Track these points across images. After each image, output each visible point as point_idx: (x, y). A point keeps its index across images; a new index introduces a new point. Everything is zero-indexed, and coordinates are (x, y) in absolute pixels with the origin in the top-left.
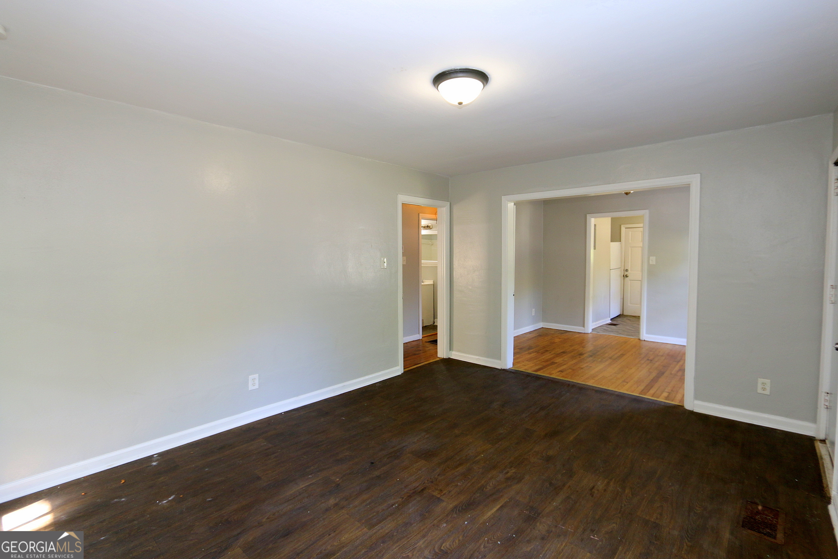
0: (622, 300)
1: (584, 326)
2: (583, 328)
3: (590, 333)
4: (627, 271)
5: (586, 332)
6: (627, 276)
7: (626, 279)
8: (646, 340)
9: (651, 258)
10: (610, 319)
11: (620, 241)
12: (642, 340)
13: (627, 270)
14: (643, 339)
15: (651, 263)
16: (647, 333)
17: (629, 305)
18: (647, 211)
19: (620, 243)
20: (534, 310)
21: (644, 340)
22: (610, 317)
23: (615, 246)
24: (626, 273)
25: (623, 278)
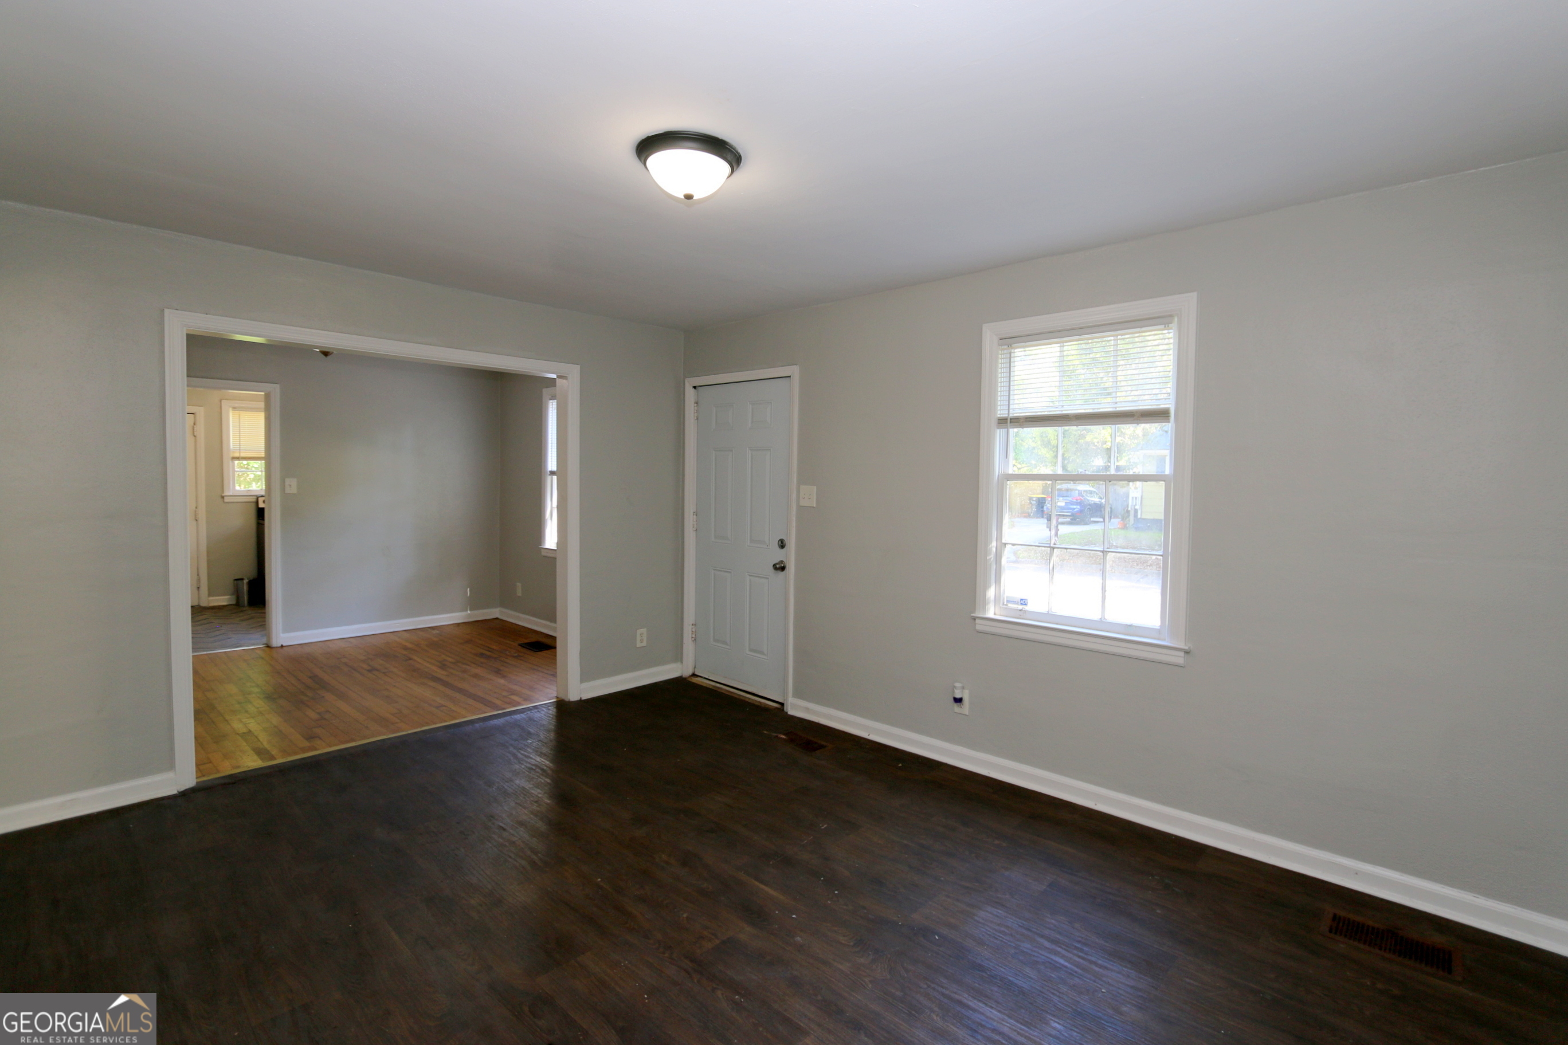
8: (284, 644)
12: (278, 647)
14: (280, 645)
15: (288, 490)
16: (284, 631)
21: (282, 646)
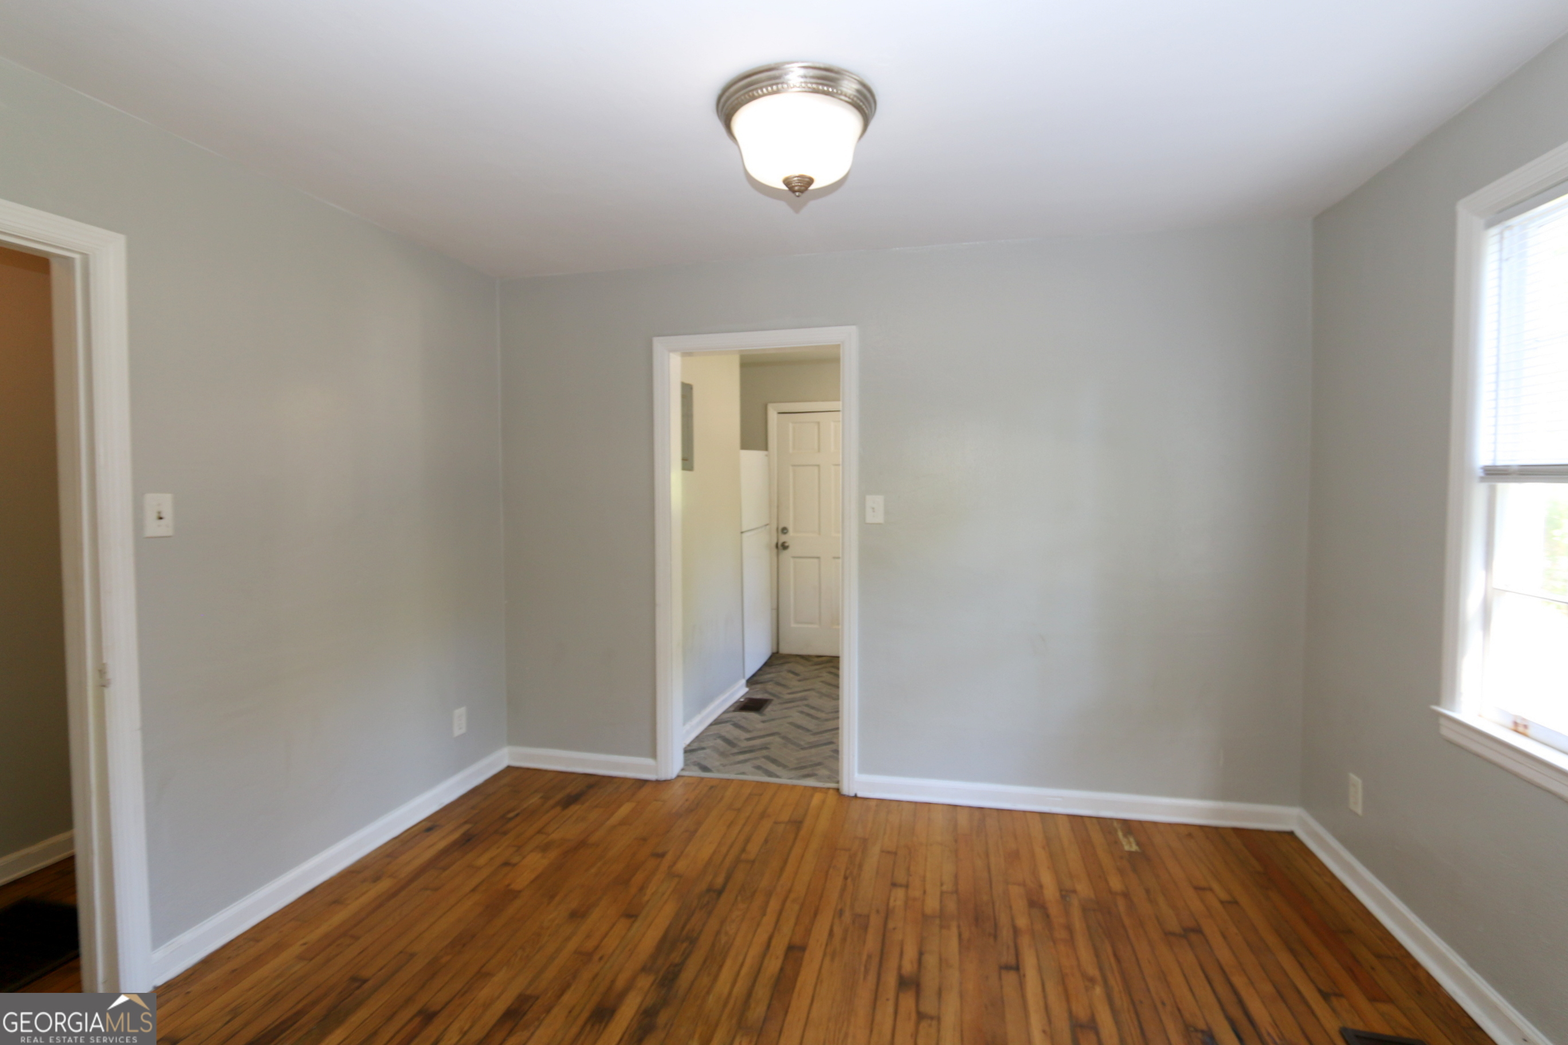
0: (775, 612)
1: (654, 755)
2: (650, 761)
3: (678, 776)
4: (785, 533)
5: (663, 776)
6: (785, 547)
7: (785, 555)
8: (860, 794)
9: (870, 499)
10: (743, 681)
11: (766, 448)
12: (849, 797)
13: (784, 530)
14: (852, 794)
15: (870, 515)
16: (864, 769)
17: (793, 625)
18: (853, 330)
19: (764, 453)
20: (460, 714)
21: (856, 795)
22: (744, 677)
23: (752, 459)
24: (783, 538)
25: (775, 550)
